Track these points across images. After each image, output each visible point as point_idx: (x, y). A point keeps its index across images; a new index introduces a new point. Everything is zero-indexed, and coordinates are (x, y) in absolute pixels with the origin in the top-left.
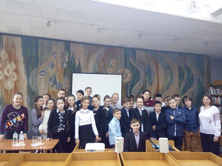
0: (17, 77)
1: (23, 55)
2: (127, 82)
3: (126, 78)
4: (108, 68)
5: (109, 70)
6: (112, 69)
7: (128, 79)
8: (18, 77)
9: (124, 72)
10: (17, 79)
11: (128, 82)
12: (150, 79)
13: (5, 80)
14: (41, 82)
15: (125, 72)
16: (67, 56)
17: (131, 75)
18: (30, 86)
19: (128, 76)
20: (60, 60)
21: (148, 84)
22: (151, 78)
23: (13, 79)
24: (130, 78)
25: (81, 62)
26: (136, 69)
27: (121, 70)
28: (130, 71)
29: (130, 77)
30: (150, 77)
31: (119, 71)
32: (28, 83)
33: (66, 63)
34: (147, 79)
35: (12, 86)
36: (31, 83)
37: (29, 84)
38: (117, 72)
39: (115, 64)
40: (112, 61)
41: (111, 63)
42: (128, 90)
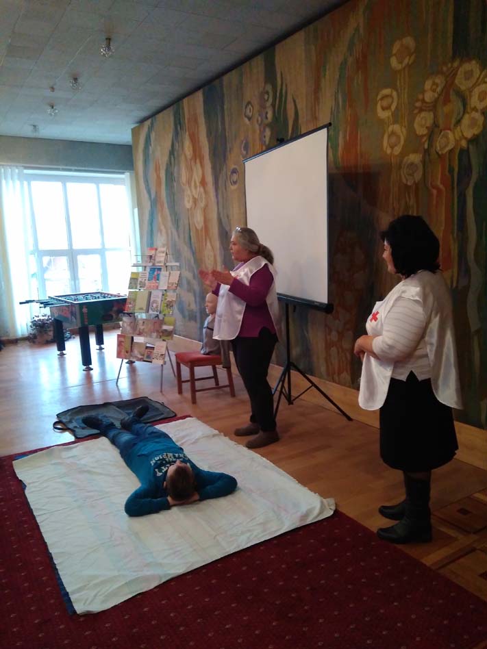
1: (208, 136)
2: (464, 144)
3: (459, 122)
4: (379, 97)
5: (385, 103)
6: (395, 94)
7: (473, 123)
8: (206, 198)
9: (448, 86)
11: (469, 141)
15: (456, 81)
16: (271, 100)
18: (221, 218)
19: (473, 100)
20: (258, 121)
24: (482, 113)
25: (299, 106)
27: (437, 81)
31: (423, 92)
32: (218, 209)
33: (269, 125)
36: (221, 209)
38: (418, 100)
39: (406, 61)
40: (396, 47)
41: (394, 62)
42: (470, 192)
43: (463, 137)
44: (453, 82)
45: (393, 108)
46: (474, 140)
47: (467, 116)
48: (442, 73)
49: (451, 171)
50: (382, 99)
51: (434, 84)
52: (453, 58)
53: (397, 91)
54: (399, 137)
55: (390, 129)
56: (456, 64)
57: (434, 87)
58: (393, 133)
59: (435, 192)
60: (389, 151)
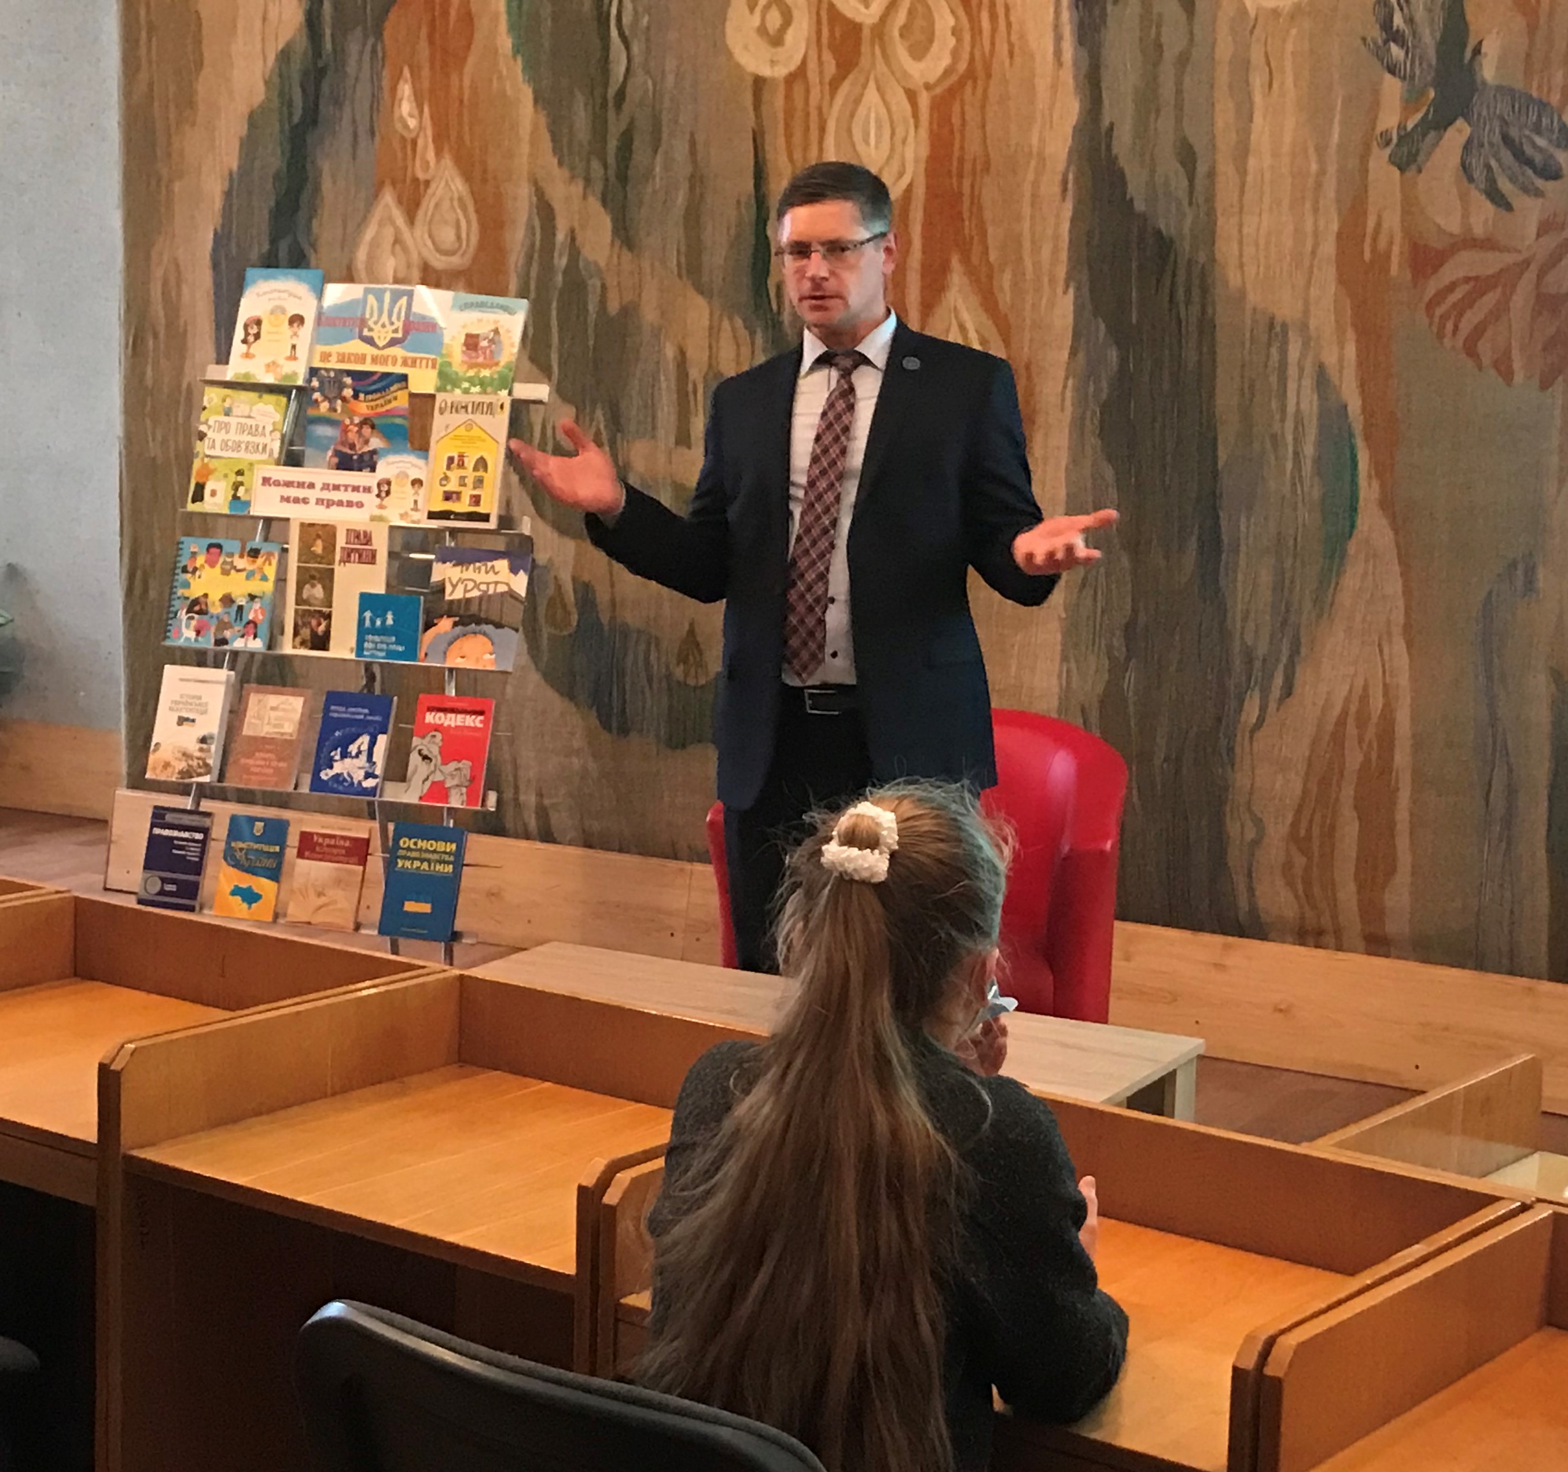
0: (956, 32)
8: (976, 31)
10: (955, 53)
13: (834, 85)
14: (1258, 81)
18: (1113, 160)
23: (918, 52)
35: (909, 154)
36: (1120, 107)
37: (1106, 123)
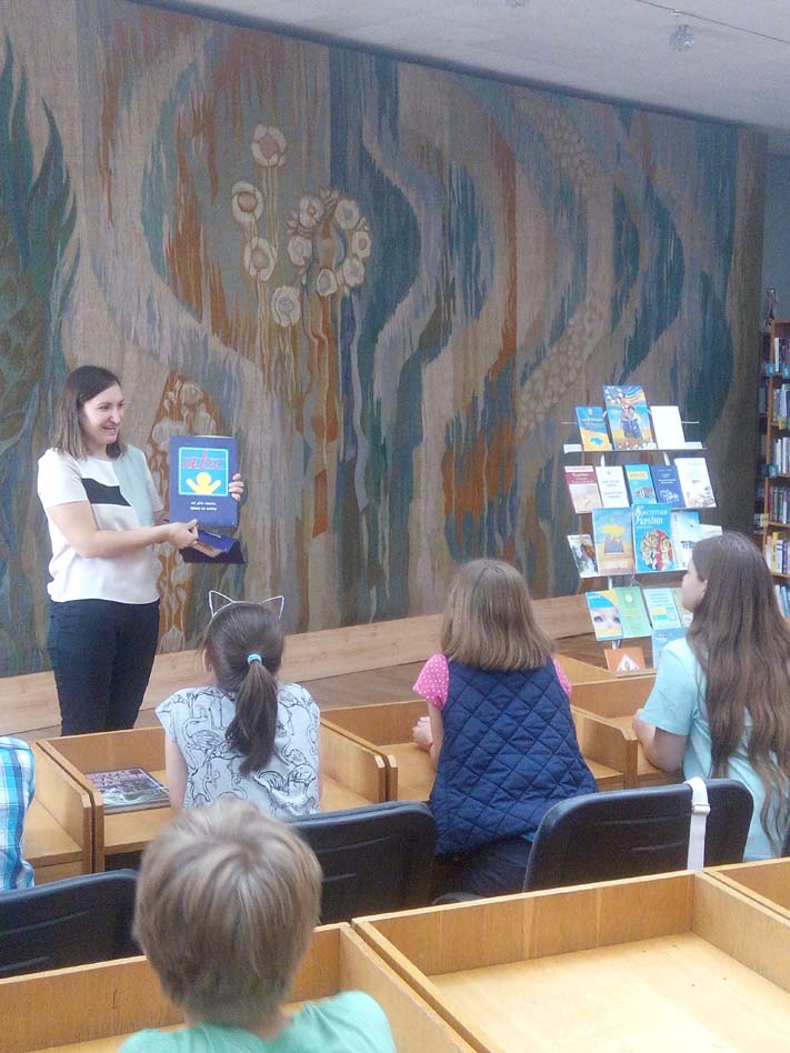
2: (346, 291)
3: (340, 264)
4: (233, 192)
5: (246, 202)
6: (259, 194)
7: (355, 272)
9: (328, 217)
11: (352, 290)
12: (471, 270)
15: (337, 215)
17: (369, 244)
19: (355, 246)
21: (459, 302)
22: (478, 267)
24: (364, 264)
25: (63, 130)
26: (399, 196)
27: (316, 203)
28: (362, 214)
29: (366, 253)
30: (474, 259)
31: (298, 211)
34: (456, 273)
38: (291, 218)
39: (274, 159)
40: (260, 132)
41: (256, 150)
42: (354, 348)
43: (345, 283)
44: (332, 215)
45: (258, 212)
46: (356, 290)
47: (347, 261)
48: (319, 197)
49: (334, 321)
50: (240, 194)
51: (310, 206)
52: (333, 186)
53: (262, 192)
54: (266, 257)
55: (254, 240)
56: (335, 195)
57: (311, 211)
58: (257, 249)
59: (316, 341)
60: (253, 272)
